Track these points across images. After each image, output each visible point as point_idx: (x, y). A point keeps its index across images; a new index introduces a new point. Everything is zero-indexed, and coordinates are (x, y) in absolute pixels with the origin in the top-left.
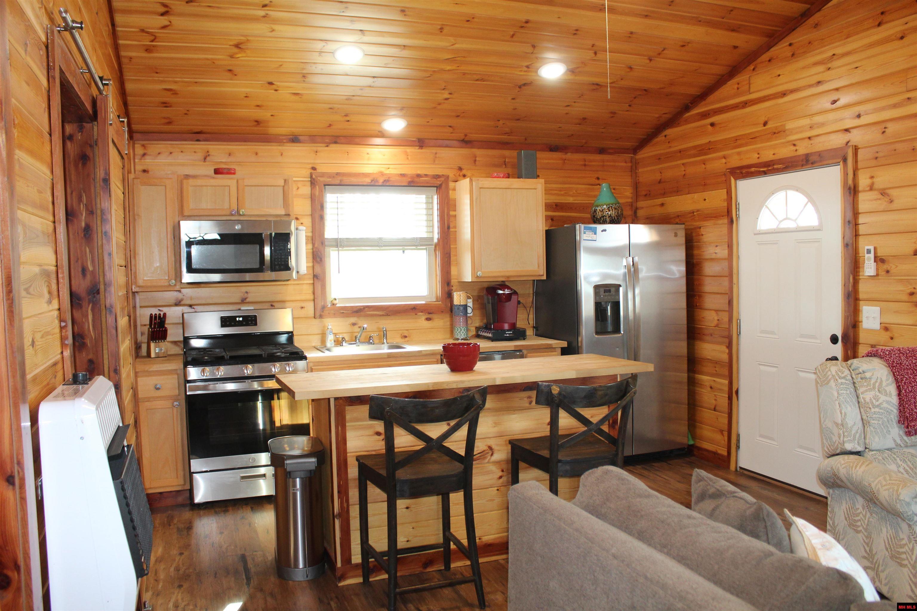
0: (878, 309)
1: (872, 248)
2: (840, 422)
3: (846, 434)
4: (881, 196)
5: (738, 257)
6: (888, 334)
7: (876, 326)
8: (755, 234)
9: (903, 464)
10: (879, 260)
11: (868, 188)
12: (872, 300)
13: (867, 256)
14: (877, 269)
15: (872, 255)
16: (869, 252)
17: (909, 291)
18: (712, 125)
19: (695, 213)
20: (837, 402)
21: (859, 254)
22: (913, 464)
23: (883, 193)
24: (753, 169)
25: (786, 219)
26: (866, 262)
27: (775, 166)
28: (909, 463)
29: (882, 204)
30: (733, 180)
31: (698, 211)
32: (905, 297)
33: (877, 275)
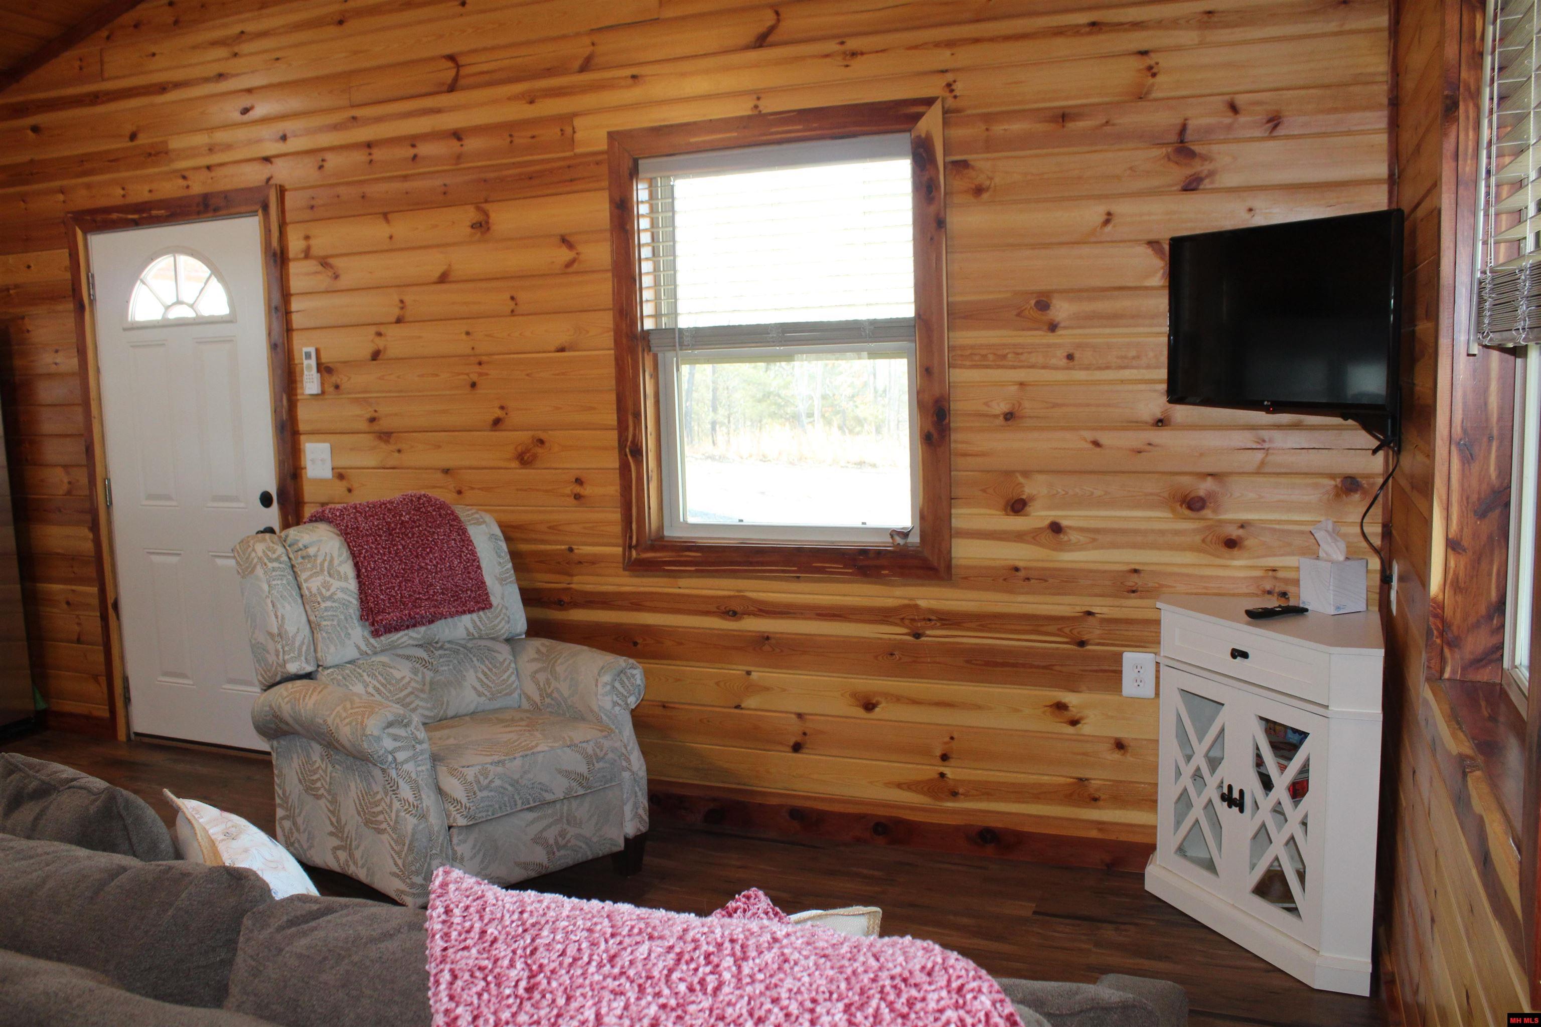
0: (327, 446)
1: (312, 350)
2: (276, 631)
3: (286, 649)
4: (320, 268)
5: (98, 371)
6: (344, 484)
7: (327, 474)
8: (125, 330)
9: (373, 681)
10: (324, 369)
11: (303, 255)
12: (318, 433)
13: (305, 362)
14: (322, 384)
15: (313, 362)
16: (308, 356)
17: (368, 416)
18: (35, 129)
19: (11, 292)
20: (269, 601)
21: (294, 359)
22: (385, 678)
23: (324, 263)
24: (115, 216)
25: (179, 302)
26: (305, 372)
27: (154, 213)
28: (380, 678)
29: (323, 281)
30: (79, 233)
31: (16, 286)
32: (363, 425)
33: (323, 392)
